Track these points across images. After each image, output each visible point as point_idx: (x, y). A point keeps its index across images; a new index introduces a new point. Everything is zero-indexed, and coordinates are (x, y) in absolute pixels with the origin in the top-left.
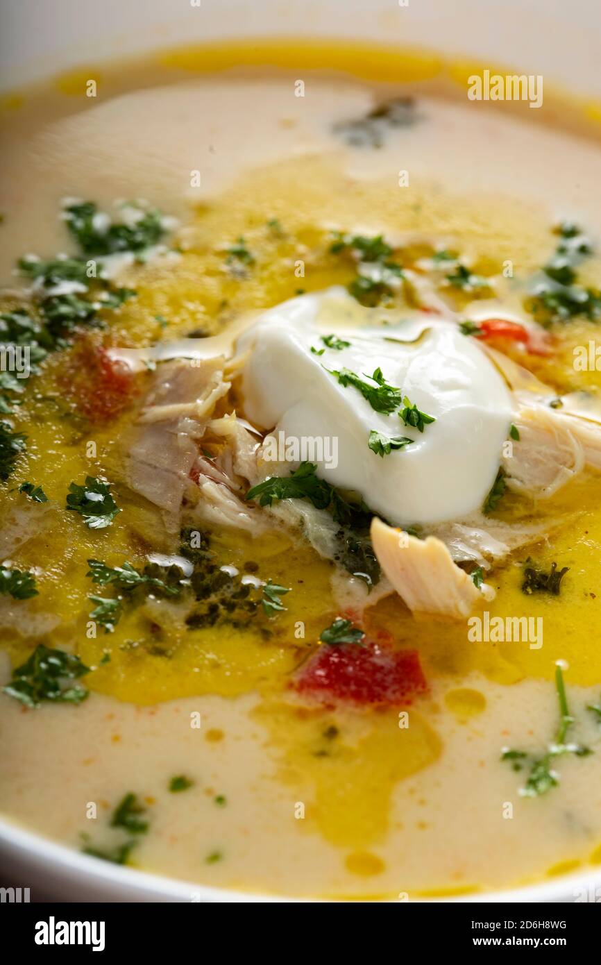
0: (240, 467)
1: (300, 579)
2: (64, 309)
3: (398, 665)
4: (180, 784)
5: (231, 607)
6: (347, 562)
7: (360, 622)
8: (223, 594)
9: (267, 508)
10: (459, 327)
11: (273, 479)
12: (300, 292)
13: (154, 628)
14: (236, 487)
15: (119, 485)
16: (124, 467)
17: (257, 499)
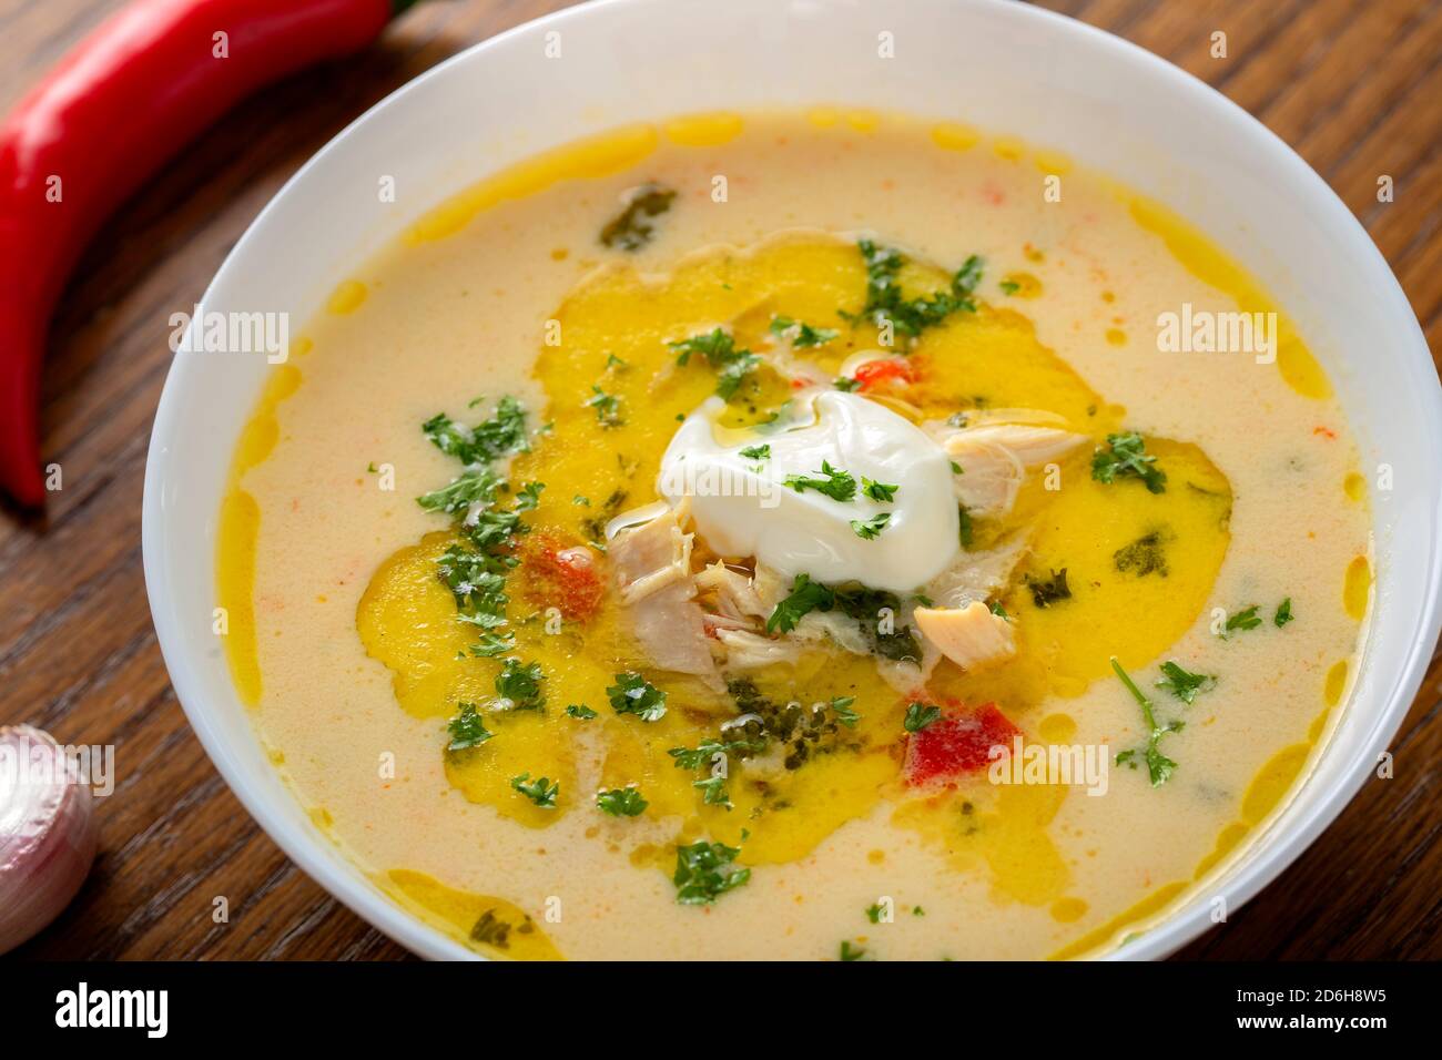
0: (746, 607)
1: (850, 684)
3: (983, 722)
5: (815, 736)
6: (885, 651)
7: (928, 699)
8: (801, 728)
9: (790, 633)
10: (836, 387)
11: (780, 604)
12: (681, 418)
13: (762, 787)
14: (752, 626)
15: (649, 671)
16: (640, 653)
17: (777, 629)
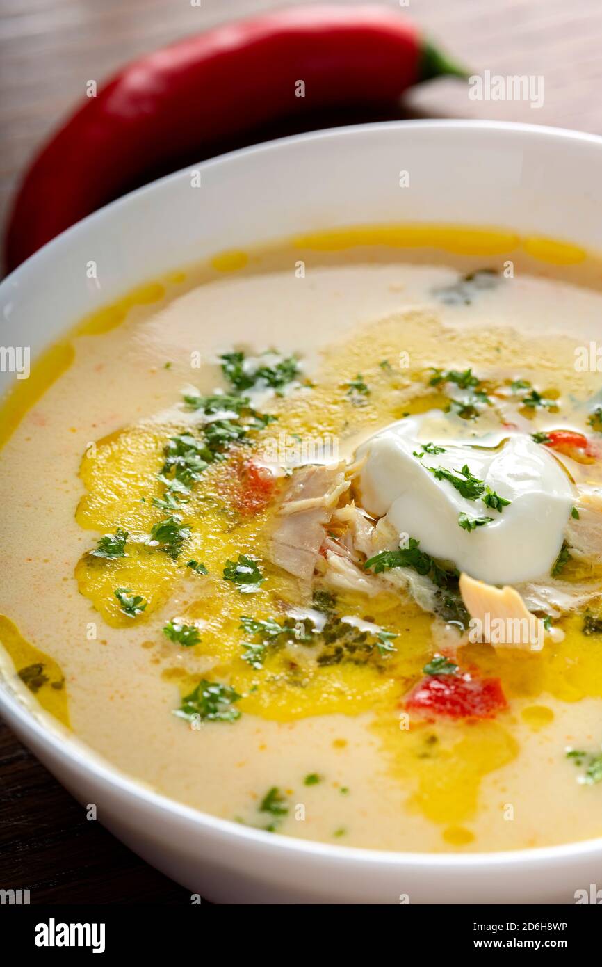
0: (359, 543)
1: (407, 628)
2: (220, 431)
3: (485, 689)
4: (312, 780)
5: (352, 649)
6: (444, 614)
7: (455, 658)
8: (346, 640)
9: (381, 575)
10: (533, 438)
11: (385, 553)
12: (406, 415)
13: (292, 666)
14: (356, 559)
15: (265, 561)
16: (268, 548)
17: (372, 568)
